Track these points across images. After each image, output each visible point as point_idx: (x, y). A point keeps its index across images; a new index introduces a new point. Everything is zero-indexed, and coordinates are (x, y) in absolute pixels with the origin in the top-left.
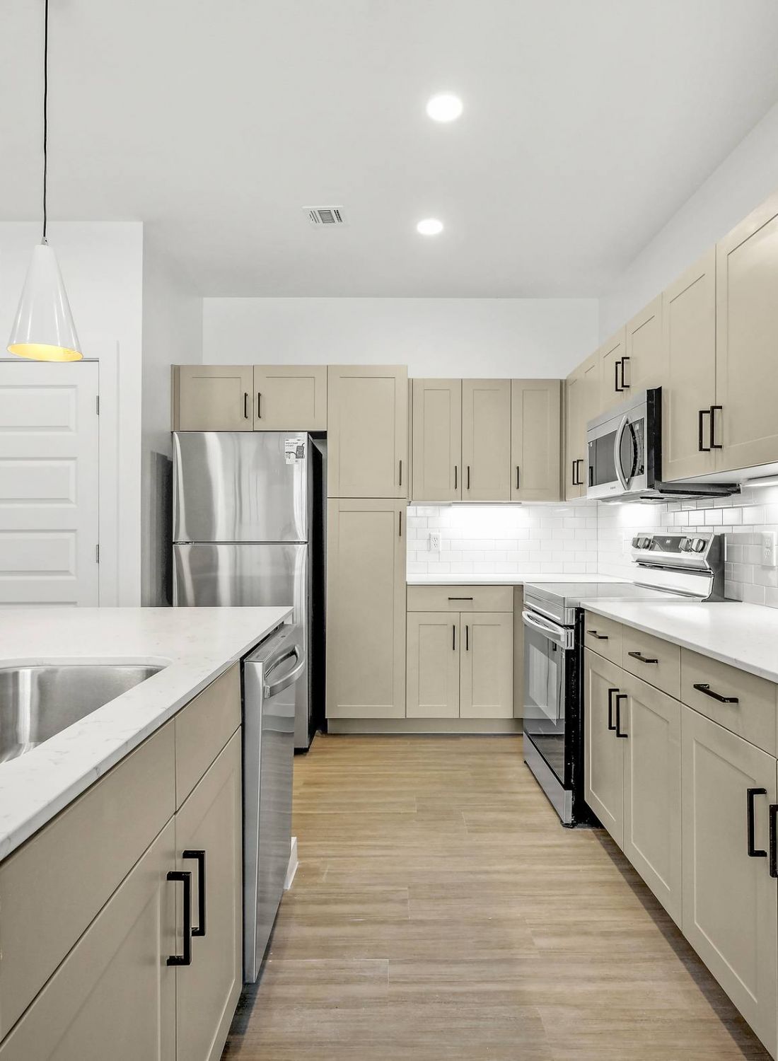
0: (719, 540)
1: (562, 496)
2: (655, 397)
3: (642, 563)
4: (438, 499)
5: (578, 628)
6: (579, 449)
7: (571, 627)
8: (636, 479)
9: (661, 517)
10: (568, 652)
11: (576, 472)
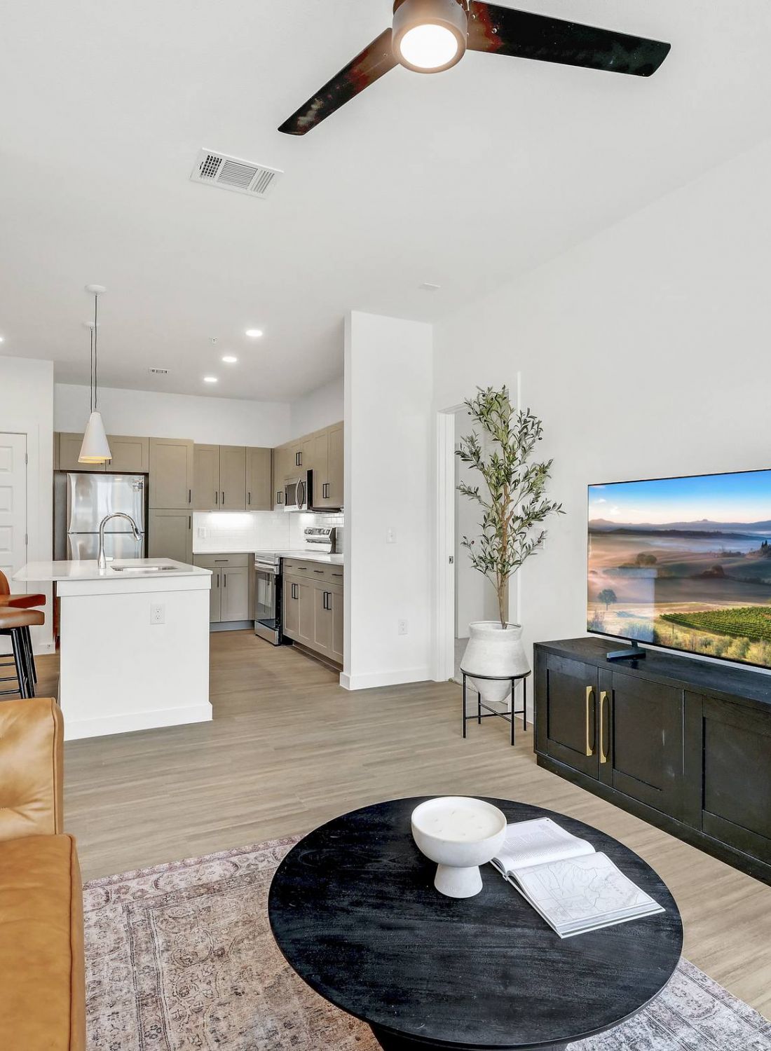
0: (334, 530)
1: (272, 509)
2: (310, 473)
3: (308, 541)
4: (208, 509)
5: (281, 565)
6: (280, 487)
7: (276, 565)
8: (304, 505)
9: (317, 521)
10: (277, 575)
11: (279, 498)
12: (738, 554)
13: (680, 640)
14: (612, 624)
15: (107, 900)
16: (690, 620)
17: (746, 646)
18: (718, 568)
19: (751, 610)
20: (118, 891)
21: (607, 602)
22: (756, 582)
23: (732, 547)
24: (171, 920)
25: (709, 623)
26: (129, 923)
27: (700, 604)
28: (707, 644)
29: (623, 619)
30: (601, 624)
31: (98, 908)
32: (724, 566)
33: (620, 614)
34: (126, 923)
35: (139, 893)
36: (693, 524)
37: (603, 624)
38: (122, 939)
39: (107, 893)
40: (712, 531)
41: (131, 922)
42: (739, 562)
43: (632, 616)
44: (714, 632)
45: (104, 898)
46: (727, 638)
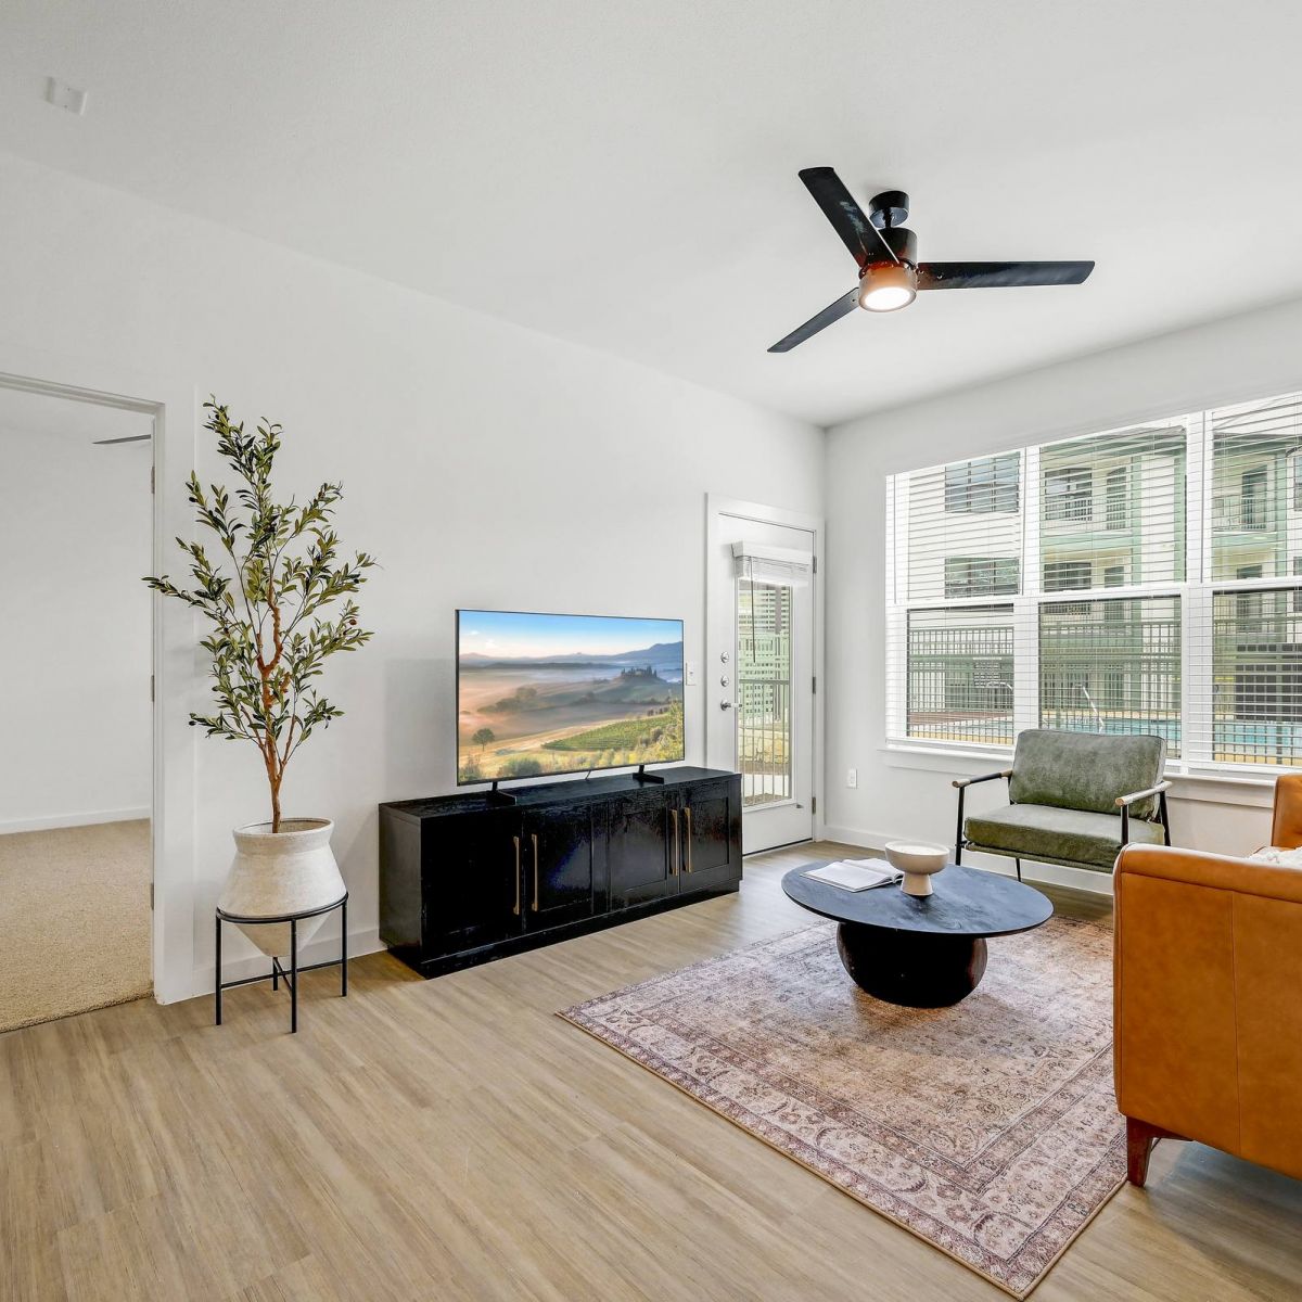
12: (605, 681)
13: (560, 764)
14: (490, 764)
15: (989, 1217)
16: (568, 744)
17: (612, 755)
18: (590, 694)
19: (615, 726)
20: (965, 1219)
21: (483, 743)
22: (617, 702)
23: (601, 675)
24: (958, 1143)
25: (585, 743)
26: (998, 1173)
27: (576, 727)
28: (582, 761)
29: (502, 757)
30: (476, 767)
31: (1009, 1220)
32: (595, 692)
33: (498, 753)
34: (1000, 1176)
35: (948, 1193)
36: (569, 657)
37: (481, 769)
38: (1021, 1166)
39: (979, 1227)
40: (585, 662)
41: (994, 1173)
42: (606, 688)
43: (513, 751)
44: (589, 750)
45: (989, 1224)
46: (598, 752)
